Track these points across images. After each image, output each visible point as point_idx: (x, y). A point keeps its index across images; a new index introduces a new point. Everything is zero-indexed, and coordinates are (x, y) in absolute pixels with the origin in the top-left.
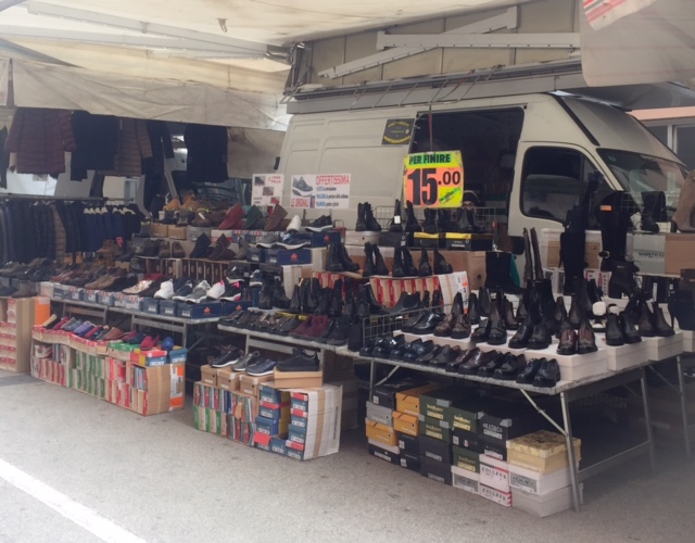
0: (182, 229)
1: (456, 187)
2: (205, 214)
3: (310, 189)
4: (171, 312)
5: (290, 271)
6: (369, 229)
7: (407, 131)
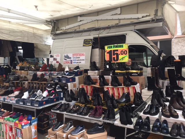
0: (26, 72)
1: (126, 55)
2: (34, 67)
3: (70, 58)
4: (30, 104)
5: (70, 85)
6: (97, 70)
7: (91, 42)
